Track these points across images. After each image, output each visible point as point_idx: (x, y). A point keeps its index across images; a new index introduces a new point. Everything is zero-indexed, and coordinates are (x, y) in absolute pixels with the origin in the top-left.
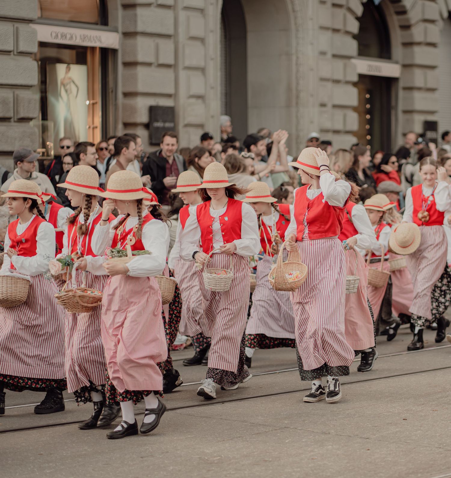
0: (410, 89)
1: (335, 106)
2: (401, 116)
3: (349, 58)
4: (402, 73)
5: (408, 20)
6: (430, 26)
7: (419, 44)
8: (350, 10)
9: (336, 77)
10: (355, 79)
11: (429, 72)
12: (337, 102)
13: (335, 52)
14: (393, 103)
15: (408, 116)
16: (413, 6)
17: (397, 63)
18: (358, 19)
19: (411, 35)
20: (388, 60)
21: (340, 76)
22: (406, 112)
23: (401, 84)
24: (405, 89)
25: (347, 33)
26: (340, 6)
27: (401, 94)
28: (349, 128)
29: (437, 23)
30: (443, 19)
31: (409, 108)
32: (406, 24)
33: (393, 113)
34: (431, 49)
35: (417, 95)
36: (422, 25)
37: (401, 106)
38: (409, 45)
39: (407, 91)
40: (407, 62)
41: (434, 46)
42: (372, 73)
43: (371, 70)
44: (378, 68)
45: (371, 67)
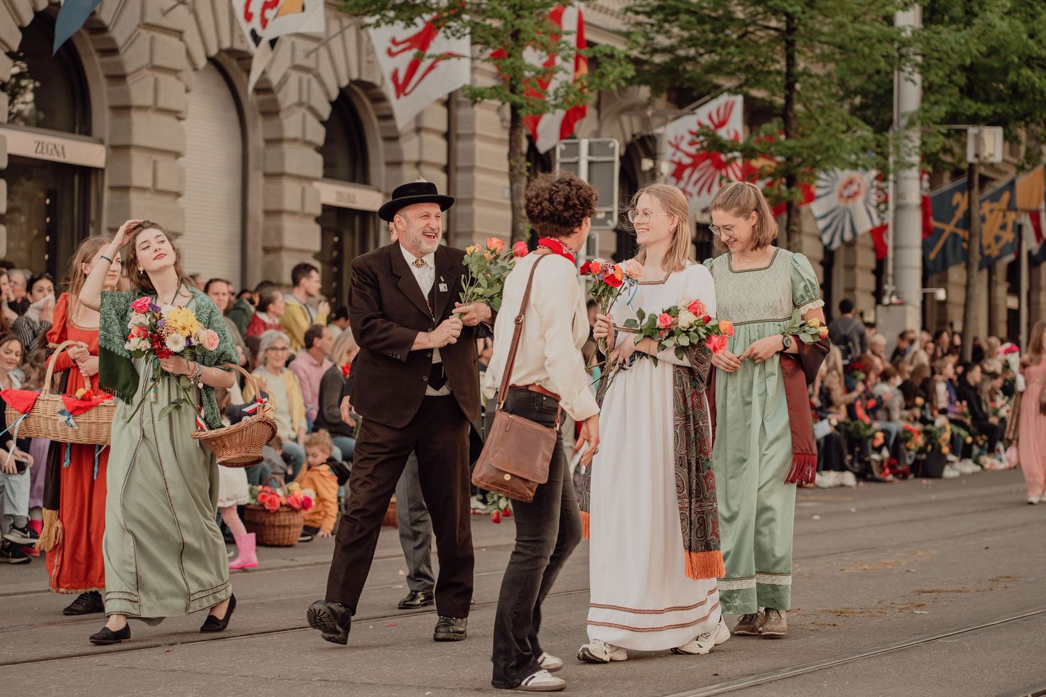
0: (122, 189)
4: (109, 158)
5: (120, 65)
6: (163, 77)
7: (144, 108)
10: (4, 164)
11: (164, 164)
14: (93, 216)
16: (131, 40)
17: (101, 142)
18: (11, 54)
19: (127, 93)
20: (83, 137)
23: (107, 181)
24: (113, 188)
27: (107, 196)
29: (180, 75)
30: (195, 69)
32: (119, 72)
34: (169, 120)
35: (135, 200)
36: (150, 76)
37: (106, 219)
38: (123, 109)
39: (118, 194)
40: (119, 141)
41: (177, 115)
42: (46, 157)
43: (45, 151)
44: (60, 149)
45: (45, 146)
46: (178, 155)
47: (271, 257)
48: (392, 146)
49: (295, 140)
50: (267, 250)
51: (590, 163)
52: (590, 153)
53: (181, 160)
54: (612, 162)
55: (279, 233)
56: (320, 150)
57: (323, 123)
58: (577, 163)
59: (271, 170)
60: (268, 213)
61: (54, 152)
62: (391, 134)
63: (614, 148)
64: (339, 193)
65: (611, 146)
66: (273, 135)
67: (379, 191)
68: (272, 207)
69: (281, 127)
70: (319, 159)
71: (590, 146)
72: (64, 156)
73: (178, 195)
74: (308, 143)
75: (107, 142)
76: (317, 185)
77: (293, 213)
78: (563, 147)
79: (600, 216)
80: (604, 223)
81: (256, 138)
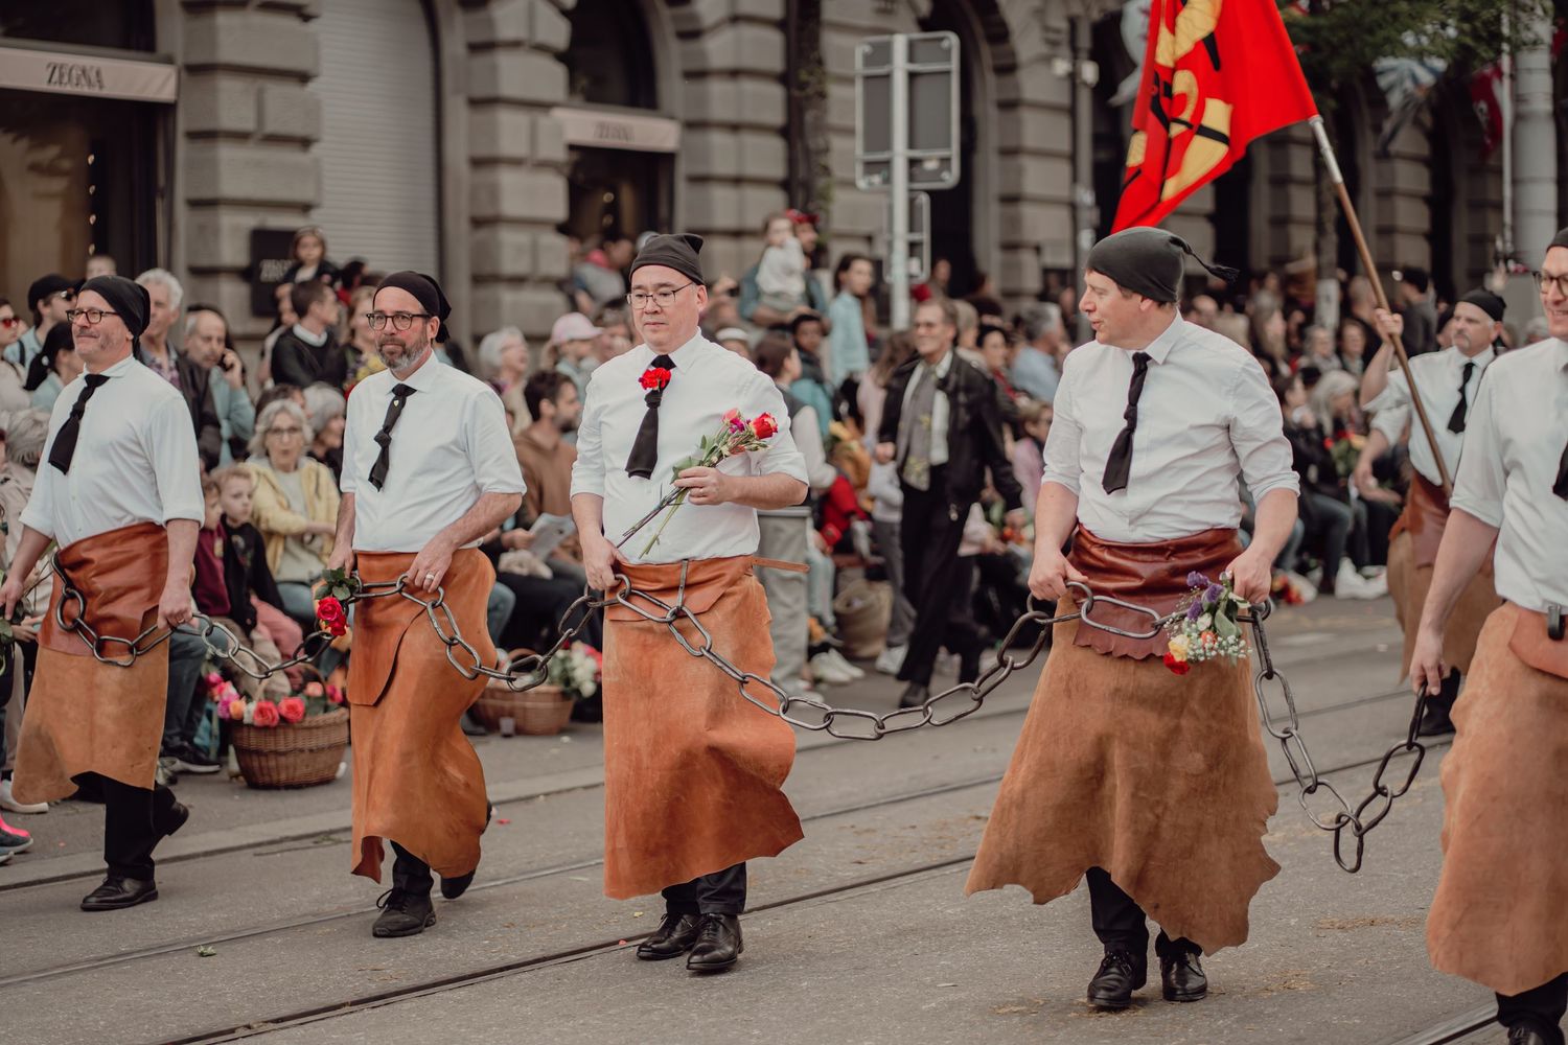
0: (208, 136)
2: (182, 213)
4: (181, 86)
11: (276, 91)
14: (162, 181)
15: (202, 216)
17: (168, 60)
20: (142, 55)
22: (195, 204)
23: (183, 123)
24: (194, 136)
27: (182, 148)
31: (206, 193)
33: (160, 205)
35: (226, 152)
37: (181, 192)
38: (203, 6)
39: (200, 144)
40: (198, 58)
41: (301, 12)
42: (68, 89)
43: (66, 79)
44: (93, 76)
45: (66, 71)
46: (303, 78)
47: (483, 234)
48: (691, 46)
49: (515, 44)
50: (478, 223)
51: (912, 76)
52: (911, 59)
53: (312, 86)
54: (948, 73)
55: (494, 193)
56: (561, 57)
57: (565, 13)
58: (888, 77)
59: (480, 92)
60: (478, 163)
61: (83, 81)
62: (688, 27)
63: (949, 51)
64: (602, 126)
65: (945, 44)
66: (480, 37)
67: (671, 117)
68: (483, 151)
69: (490, 24)
70: (559, 72)
71: (912, 46)
72: (101, 87)
73: (305, 143)
74: (541, 48)
75: (180, 60)
76: (559, 114)
77: (516, 162)
78: (867, 49)
79: (931, 165)
80: (935, 175)
81: (454, 44)
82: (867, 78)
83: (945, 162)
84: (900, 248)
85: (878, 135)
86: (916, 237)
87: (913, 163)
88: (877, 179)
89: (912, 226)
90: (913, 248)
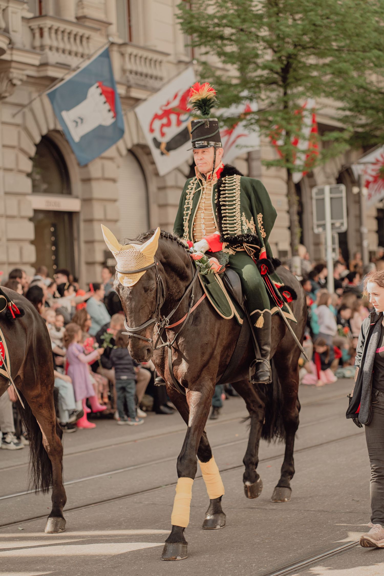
0: (90, 221)
1: (9, 240)
2: (83, 246)
3: (25, 194)
4: (82, 206)
6: (107, 163)
7: (97, 179)
8: (23, 151)
9: (9, 213)
10: (31, 214)
11: (110, 206)
12: (11, 236)
13: (7, 190)
14: (75, 235)
15: (89, 246)
17: (77, 197)
18: (31, 158)
19: (89, 172)
20: (68, 196)
21: (14, 212)
22: (87, 242)
23: (82, 217)
24: (86, 221)
25: (20, 171)
26: (13, 147)
27: (82, 225)
28: (25, 259)
29: (114, 160)
30: (121, 155)
31: (90, 239)
33: (76, 243)
34: (110, 184)
35: (96, 226)
36: (100, 162)
37: (83, 237)
38: (87, 180)
39: (88, 223)
40: (86, 196)
41: (114, 180)
42: (51, 208)
44: (57, 203)
46: (115, 201)
49: (172, 187)
51: (331, 199)
52: (330, 194)
53: (117, 204)
57: (186, 176)
58: (323, 200)
59: (162, 202)
60: (161, 225)
63: (342, 190)
65: (341, 188)
66: (161, 185)
68: (163, 221)
69: (165, 181)
71: (331, 189)
73: (116, 221)
75: (80, 197)
78: (316, 191)
79: (338, 225)
80: (339, 228)
81: (153, 187)
82: (317, 200)
83: (342, 224)
84: (330, 250)
85: (321, 216)
86: (334, 246)
87: (333, 224)
88: (320, 230)
89: (333, 243)
90: (334, 250)
